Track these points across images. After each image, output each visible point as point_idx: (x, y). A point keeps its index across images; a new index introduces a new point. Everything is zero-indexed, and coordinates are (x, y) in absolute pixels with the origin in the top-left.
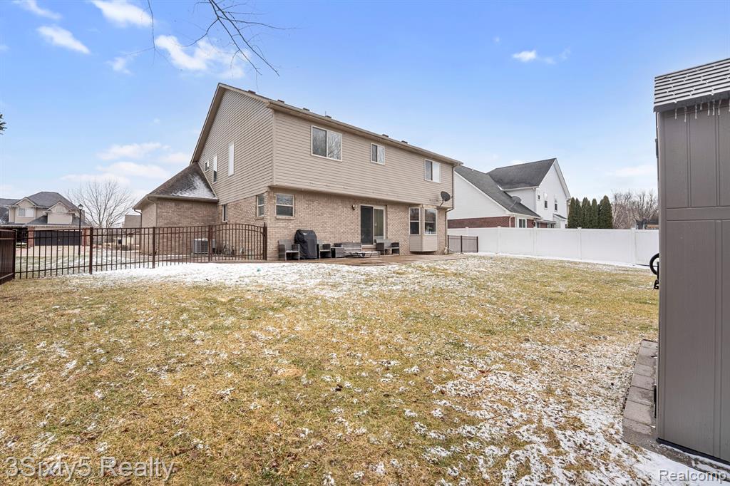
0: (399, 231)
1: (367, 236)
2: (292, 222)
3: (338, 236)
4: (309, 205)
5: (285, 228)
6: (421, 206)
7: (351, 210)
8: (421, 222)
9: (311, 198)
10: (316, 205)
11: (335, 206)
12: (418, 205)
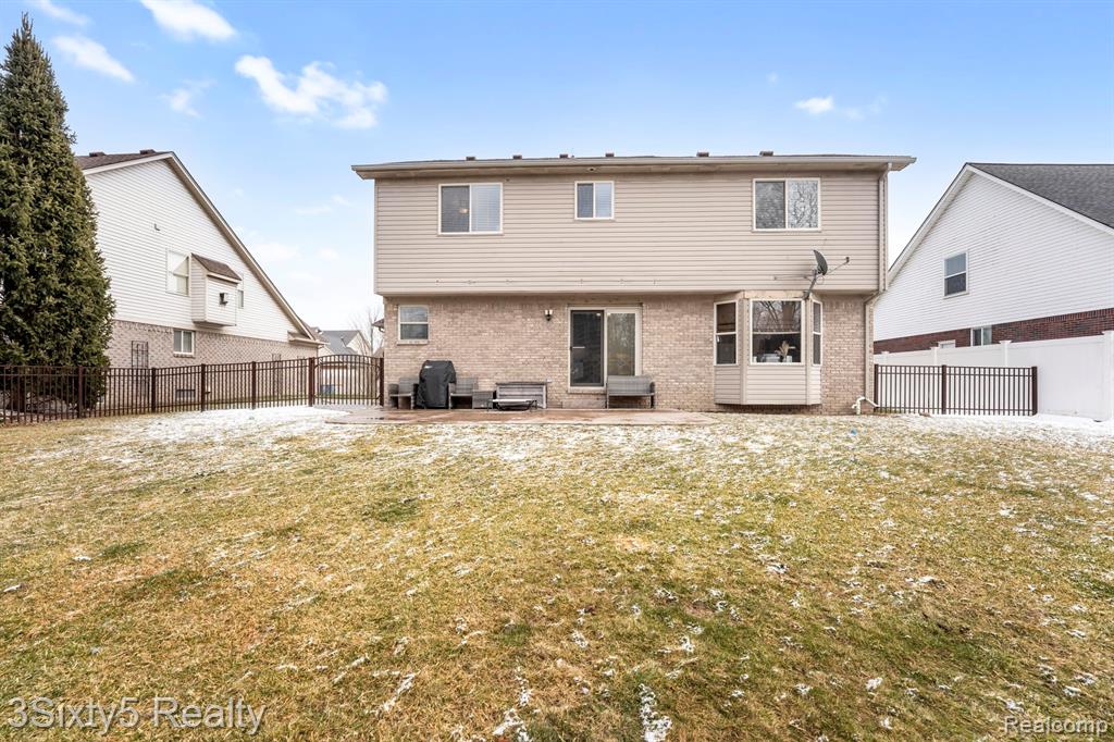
0: (680, 356)
1: (586, 370)
2: (424, 348)
3: (513, 370)
4: (453, 318)
5: (413, 358)
6: (740, 296)
7: (545, 322)
8: (741, 336)
9: (459, 307)
10: (467, 318)
11: (508, 316)
12: (734, 293)
